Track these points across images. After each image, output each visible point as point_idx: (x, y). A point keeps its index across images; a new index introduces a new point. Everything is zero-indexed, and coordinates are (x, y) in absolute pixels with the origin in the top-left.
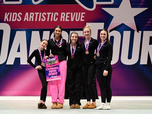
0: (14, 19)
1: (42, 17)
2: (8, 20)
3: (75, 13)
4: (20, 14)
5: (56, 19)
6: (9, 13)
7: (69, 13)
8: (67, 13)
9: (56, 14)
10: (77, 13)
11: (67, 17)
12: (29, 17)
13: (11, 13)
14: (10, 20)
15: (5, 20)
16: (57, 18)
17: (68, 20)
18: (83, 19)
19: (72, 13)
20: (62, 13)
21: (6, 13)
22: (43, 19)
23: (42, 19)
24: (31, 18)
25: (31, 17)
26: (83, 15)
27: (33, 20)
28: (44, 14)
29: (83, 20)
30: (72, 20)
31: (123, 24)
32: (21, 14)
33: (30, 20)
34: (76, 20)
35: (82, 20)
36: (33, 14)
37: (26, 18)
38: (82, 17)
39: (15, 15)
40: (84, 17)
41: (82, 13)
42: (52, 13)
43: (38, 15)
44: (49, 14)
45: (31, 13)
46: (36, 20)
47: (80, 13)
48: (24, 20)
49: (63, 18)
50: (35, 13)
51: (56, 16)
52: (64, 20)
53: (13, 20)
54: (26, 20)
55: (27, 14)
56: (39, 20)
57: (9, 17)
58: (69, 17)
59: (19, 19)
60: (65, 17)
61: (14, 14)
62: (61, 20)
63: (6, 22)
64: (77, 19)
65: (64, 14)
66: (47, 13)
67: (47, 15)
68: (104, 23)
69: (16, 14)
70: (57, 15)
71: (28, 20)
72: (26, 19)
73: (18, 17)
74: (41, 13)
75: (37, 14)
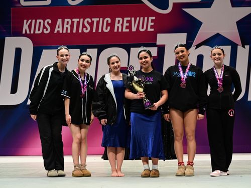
0: (39, 30)
1: (84, 26)
2: (28, 32)
3: (138, 18)
4: (48, 22)
5: (106, 29)
6: (30, 21)
7: (129, 19)
8: (126, 19)
9: (107, 21)
10: (142, 18)
11: (125, 24)
12: (63, 26)
13: (34, 21)
14: (32, 32)
15: (24, 32)
16: (109, 28)
17: (128, 30)
18: (152, 27)
19: (133, 19)
20: (117, 19)
21: (25, 21)
22: (87, 29)
23: (84, 29)
24: (67, 28)
25: (65, 26)
26: (152, 21)
27: (69, 31)
28: (88, 21)
29: (153, 30)
30: (134, 29)
31: (218, 35)
32: (50, 21)
33: (65, 32)
34: (141, 30)
35: (149, 29)
36: (69, 20)
37: (59, 27)
38: (150, 24)
39: (40, 23)
40: (153, 24)
41: (150, 18)
42: (101, 19)
43: (78, 23)
44: (95, 20)
45: (66, 20)
46: (74, 31)
47: (146, 18)
48: (56, 32)
49: (118, 27)
50: (73, 20)
51: (108, 24)
52: (120, 30)
53: (37, 32)
54: (58, 31)
55: (60, 21)
56: (80, 31)
57: (30, 27)
58: (128, 24)
59: (47, 30)
60: (122, 25)
61: (38, 21)
62: (116, 30)
63: (26, 35)
64: (143, 28)
65: (121, 19)
66: (93, 19)
67: (93, 22)
68: (186, 34)
69: (42, 21)
70: (110, 22)
71: (61, 32)
72: (58, 29)
73: (44, 27)
74: (82, 20)
75: (76, 20)
